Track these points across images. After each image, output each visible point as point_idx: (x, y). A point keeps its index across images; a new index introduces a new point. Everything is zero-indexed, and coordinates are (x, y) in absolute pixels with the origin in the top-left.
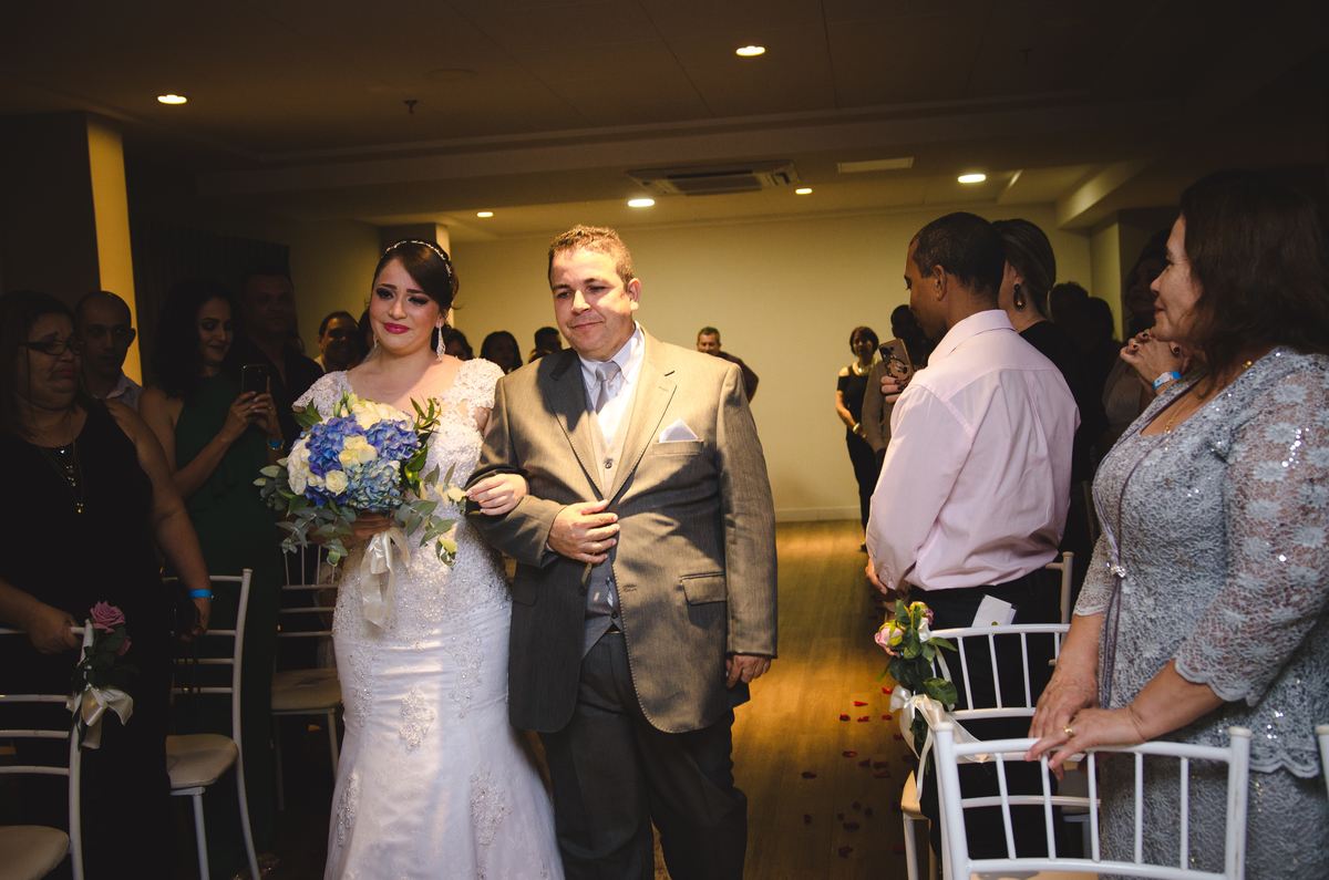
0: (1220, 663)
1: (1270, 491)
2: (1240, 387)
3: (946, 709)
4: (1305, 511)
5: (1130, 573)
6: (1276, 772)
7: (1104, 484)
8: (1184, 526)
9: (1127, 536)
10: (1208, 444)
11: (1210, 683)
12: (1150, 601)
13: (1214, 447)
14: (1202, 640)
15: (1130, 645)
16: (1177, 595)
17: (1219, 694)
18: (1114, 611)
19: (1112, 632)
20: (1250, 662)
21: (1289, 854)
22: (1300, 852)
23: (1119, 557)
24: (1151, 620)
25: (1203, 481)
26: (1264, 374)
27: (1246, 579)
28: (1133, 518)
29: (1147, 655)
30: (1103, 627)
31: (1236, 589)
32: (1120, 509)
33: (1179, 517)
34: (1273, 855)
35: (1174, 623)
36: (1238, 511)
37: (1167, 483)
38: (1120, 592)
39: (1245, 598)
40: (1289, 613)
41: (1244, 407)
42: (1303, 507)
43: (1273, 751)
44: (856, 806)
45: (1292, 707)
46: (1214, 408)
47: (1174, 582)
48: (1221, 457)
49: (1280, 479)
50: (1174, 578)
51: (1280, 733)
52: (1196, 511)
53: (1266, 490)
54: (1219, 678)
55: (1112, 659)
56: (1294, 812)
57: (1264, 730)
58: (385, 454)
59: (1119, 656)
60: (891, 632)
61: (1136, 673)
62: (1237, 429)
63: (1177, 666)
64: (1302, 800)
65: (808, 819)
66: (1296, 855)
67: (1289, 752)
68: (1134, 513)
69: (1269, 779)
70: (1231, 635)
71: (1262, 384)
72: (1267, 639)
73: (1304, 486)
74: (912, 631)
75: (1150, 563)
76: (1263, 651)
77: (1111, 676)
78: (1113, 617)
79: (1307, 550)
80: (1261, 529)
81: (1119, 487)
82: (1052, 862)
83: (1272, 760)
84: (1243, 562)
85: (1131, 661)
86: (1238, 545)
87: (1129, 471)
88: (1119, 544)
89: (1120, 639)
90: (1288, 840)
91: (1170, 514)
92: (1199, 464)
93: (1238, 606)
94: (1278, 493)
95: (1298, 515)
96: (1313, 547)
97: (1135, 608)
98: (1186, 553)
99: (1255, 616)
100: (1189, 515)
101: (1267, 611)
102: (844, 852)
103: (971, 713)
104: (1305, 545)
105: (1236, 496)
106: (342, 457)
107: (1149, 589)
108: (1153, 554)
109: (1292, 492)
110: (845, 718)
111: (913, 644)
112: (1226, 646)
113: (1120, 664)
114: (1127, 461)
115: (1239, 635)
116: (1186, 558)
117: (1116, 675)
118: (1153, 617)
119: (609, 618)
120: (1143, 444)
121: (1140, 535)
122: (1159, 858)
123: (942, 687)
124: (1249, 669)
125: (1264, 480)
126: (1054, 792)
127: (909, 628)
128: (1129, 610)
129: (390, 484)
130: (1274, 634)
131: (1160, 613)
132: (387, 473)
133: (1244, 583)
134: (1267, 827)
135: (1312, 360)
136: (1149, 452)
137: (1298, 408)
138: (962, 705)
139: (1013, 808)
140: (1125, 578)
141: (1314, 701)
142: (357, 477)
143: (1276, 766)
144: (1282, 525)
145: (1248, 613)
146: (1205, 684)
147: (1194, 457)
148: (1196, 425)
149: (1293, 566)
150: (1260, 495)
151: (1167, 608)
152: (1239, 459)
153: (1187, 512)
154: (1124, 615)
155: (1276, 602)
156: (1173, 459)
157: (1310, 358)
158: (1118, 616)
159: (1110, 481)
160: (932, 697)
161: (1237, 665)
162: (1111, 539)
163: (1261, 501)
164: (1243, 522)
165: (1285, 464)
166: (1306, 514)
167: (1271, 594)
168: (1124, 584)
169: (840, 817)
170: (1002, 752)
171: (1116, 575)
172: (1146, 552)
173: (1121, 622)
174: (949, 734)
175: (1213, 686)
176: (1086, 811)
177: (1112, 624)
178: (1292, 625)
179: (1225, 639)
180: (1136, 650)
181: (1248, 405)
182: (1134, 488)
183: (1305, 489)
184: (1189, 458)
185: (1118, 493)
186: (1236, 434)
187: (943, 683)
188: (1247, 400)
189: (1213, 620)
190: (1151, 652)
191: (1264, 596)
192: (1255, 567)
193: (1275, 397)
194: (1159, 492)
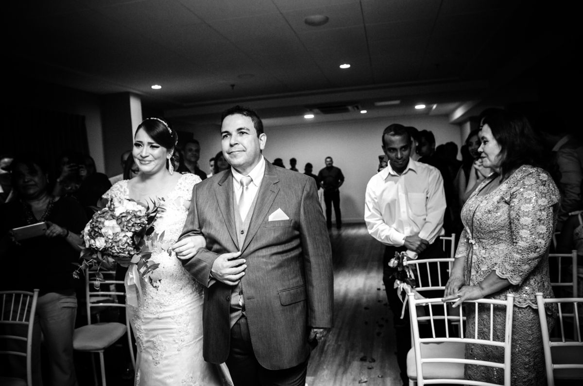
0: (512, 272)
1: (527, 214)
2: (512, 179)
3: (412, 287)
4: (540, 220)
5: (476, 242)
6: (526, 307)
7: (466, 213)
8: (495, 226)
9: (475, 230)
10: (502, 198)
11: (508, 278)
12: (484, 251)
13: (505, 199)
14: (505, 264)
15: (477, 266)
16: (493, 249)
17: (511, 282)
18: (470, 255)
19: (470, 262)
20: (522, 272)
21: (529, 335)
22: (533, 334)
23: (472, 238)
24: (484, 258)
25: (501, 210)
26: (521, 175)
27: (522, 244)
28: (477, 224)
29: (483, 269)
30: (466, 260)
31: (518, 247)
32: (473, 220)
33: (493, 223)
34: (524, 335)
35: (492, 258)
36: (517, 221)
37: (489, 211)
38: (473, 249)
39: (521, 250)
40: (535, 255)
41: (515, 186)
42: (539, 219)
43: (525, 300)
44: (383, 319)
45: (532, 286)
46: (504, 187)
47: (492, 245)
48: (508, 203)
49: (530, 210)
50: (492, 243)
51: (528, 294)
52: (499, 221)
53: (526, 214)
54: (511, 277)
55: (470, 272)
56: (531, 320)
57: (523, 293)
58: (125, 229)
59: (473, 270)
60: (394, 262)
61: (479, 276)
62: (513, 193)
63: (497, 273)
64: (534, 317)
65: (366, 323)
66: (531, 335)
67: (531, 300)
68: (478, 222)
69: (523, 310)
70: (516, 262)
71: (520, 178)
72: (527, 264)
73: (539, 212)
74: (401, 262)
75: (484, 239)
76: (526, 267)
77: (470, 277)
78: (470, 257)
79: (541, 234)
80: (526, 227)
81: (472, 214)
82: (447, 339)
83: (525, 303)
84: (520, 238)
85: (477, 272)
86: (518, 232)
87: (475, 208)
88: (472, 233)
89: (473, 265)
90: (529, 330)
91: (490, 222)
92: (500, 205)
93: (518, 253)
94: (530, 215)
95: (538, 222)
96: (543, 232)
97: (478, 254)
98: (496, 235)
99: (524, 256)
100: (497, 222)
101: (528, 254)
102: (379, 334)
103: (421, 289)
104: (541, 232)
105: (516, 216)
106: (103, 231)
107: (483, 247)
108: (485, 235)
109: (535, 214)
110: (379, 289)
111: (401, 266)
112: (514, 266)
113: (473, 273)
114: (474, 205)
115: (519, 262)
116: (496, 236)
117: (472, 277)
118: (485, 256)
119: (240, 311)
120: (479, 199)
121: (480, 229)
122: (486, 337)
123: (411, 281)
124: (521, 274)
125: (525, 211)
126: (448, 315)
127: (400, 261)
128: (476, 255)
129: (126, 245)
130: (530, 262)
131: (487, 255)
132: (125, 239)
133: (520, 245)
134: (522, 326)
135: (536, 170)
136: (482, 202)
137: (533, 186)
138: (418, 286)
139: (434, 320)
140: (475, 244)
141: (538, 284)
142: (110, 241)
143: (527, 305)
144: (533, 225)
145: (522, 255)
146: (506, 279)
147: (498, 202)
148: (498, 192)
149: (537, 239)
150: (524, 216)
151: (489, 253)
152: (516, 204)
153: (496, 221)
154: (474, 257)
155: (531, 251)
156: (490, 204)
157: (536, 169)
158: (472, 257)
159: (468, 212)
160: (408, 283)
161: (517, 272)
162: (469, 231)
163: (525, 217)
164: (519, 225)
165: (531, 205)
166: (540, 221)
167: (530, 249)
168: (474, 246)
169: (377, 322)
170: (431, 303)
171: (471, 243)
172: (482, 235)
173: (473, 259)
174: (413, 297)
175: (509, 280)
176: (459, 321)
177: (470, 260)
178: (536, 259)
179: (514, 263)
180: (479, 268)
181: (516, 185)
182: (478, 213)
183: (539, 213)
184: (496, 203)
185: (472, 215)
186: (512, 196)
187: (411, 279)
188: (516, 184)
189: (509, 257)
190: (484, 268)
191: (528, 249)
192: (524, 239)
193: (525, 183)
194: (486, 215)
